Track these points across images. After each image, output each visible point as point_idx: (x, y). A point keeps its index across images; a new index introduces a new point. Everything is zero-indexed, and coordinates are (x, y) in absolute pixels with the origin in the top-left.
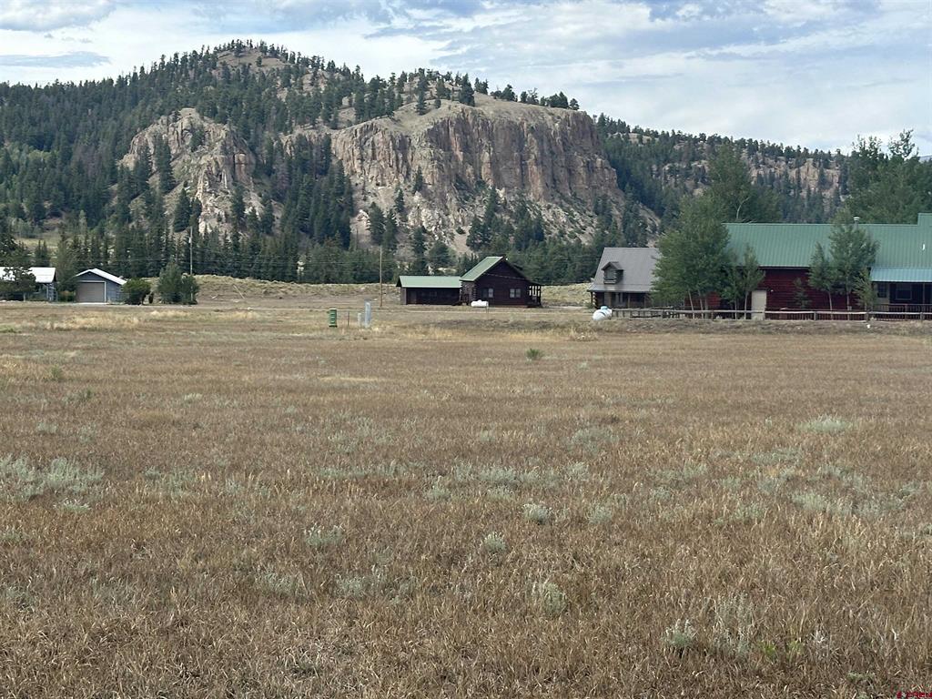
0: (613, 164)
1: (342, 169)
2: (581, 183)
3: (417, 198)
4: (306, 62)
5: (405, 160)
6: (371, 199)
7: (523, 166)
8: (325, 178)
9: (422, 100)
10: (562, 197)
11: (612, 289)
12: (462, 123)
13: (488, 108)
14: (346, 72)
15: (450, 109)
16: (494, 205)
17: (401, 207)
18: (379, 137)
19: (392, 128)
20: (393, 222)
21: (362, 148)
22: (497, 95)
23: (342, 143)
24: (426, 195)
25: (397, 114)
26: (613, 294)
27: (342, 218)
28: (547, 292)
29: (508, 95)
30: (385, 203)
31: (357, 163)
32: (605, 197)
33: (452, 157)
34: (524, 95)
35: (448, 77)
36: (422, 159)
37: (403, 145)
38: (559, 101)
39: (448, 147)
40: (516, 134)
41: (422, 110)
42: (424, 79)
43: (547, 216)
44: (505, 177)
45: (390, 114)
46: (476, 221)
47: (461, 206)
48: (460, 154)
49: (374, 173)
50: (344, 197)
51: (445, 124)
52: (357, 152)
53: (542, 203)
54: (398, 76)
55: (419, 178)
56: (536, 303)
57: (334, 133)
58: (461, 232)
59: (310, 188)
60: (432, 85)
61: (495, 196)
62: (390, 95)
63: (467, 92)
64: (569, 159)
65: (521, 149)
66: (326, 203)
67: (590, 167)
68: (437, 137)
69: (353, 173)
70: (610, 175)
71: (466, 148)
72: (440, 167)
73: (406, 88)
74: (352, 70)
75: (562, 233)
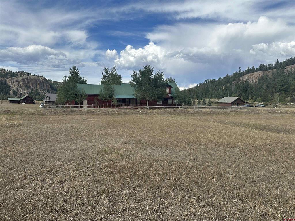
0: (50, 85)
1: (8, 84)
2: (45, 87)
3: (20, 89)
4: (3, 69)
5: (18, 83)
6: (13, 89)
7: (37, 85)
8: (5, 85)
9: (21, 75)
10: (42, 89)
11: (48, 101)
12: (27, 78)
13: (31, 77)
14: (10, 71)
15: (25, 76)
16: (32, 90)
17: (18, 90)
18: (14, 80)
19: (16, 79)
20: (16, 92)
21: (11, 81)
22: (32, 75)
23: (8, 80)
24: (22, 88)
25: (17, 77)
26: (48, 102)
27: (8, 91)
28: (36, 101)
29: (34, 75)
30: (15, 89)
31: (11, 83)
32: (49, 89)
33: (26, 83)
34: (37, 75)
35: (25, 72)
36: (21, 83)
37: (18, 81)
38: (42, 76)
39: (25, 82)
40: (35, 80)
41: (21, 76)
42: (21, 72)
43: (40, 92)
44: (34, 86)
45: (16, 77)
46: (29, 92)
47: (27, 90)
48: (27, 83)
49: (13, 85)
50: (8, 88)
51: (25, 78)
52: (11, 82)
53: (39, 90)
54: (17, 72)
55: (21, 86)
56: (34, 103)
57: (7, 79)
58: (27, 93)
59: (3, 87)
60: (22, 73)
61: (32, 89)
62: (16, 75)
63: (28, 74)
64: (43, 84)
65: (36, 82)
66: (6, 89)
67: (46, 85)
68: (23, 80)
69: (10, 85)
70: (49, 86)
71: (28, 82)
72: (24, 85)
73: (19, 73)
74: (11, 71)
75: (42, 94)
